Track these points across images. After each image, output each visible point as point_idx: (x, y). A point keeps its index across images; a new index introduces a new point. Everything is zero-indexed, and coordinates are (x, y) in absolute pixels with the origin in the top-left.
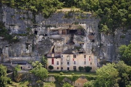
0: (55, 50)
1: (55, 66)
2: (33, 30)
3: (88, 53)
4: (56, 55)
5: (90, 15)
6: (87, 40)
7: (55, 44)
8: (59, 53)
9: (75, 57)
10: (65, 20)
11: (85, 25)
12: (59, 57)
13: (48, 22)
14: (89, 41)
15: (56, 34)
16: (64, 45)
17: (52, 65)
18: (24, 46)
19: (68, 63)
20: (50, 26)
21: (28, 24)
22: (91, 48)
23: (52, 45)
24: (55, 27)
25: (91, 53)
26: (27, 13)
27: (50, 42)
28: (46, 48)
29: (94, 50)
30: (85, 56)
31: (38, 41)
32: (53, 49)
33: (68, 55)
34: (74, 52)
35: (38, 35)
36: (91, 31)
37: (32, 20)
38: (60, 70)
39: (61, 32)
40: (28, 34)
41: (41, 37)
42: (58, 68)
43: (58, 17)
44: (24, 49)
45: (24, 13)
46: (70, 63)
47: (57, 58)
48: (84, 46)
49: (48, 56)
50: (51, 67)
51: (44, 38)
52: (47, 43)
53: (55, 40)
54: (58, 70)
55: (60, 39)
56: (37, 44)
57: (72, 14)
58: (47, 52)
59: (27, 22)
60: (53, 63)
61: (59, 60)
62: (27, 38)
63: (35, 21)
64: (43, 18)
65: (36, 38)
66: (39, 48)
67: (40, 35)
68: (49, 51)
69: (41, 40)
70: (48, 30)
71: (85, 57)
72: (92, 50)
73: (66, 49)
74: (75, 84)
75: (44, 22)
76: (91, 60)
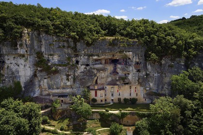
1: (98, 98)
2: (74, 59)
3: (134, 84)
4: (100, 87)
5: (137, 42)
7: (98, 75)
8: (102, 84)
10: (109, 48)
11: (131, 53)
12: (103, 89)
13: (91, 50)
14: (135, 71)
15: (98, 64)
16: (107, 76)
17: (96, 98)
18: (64, 77)
19: (112, 95)
20: (92, 55)
21: (68, 53)
22: (137, 78)
23: (95, 76)
24: (98, 55)
25: (137, 84)
26: (68, 41)
27: (93, 72)
28: (89, 79)
29: (140, 81)
30: (130, 86)
31: (79, 71)
32: (97, 80)
33: (112, 86)
34: (118, 83)
35: (79, 65)
36: (137, 60)
37: (72, 48)
38: (104, 102)
39: (103, 62)
40: (69, 64)
41: (83, 67)
42: (102, 101)
43: (101, 45)
44: (65, 81)
45: (64, 41)
46: (114, 94)
47: (100, 89)
48: (130, 77)
49: (91, 88)
50: (94, 100)
51: (86, 68)
52: (89, 74)
53: (99, 70)
54: (102, 103)
55: (104, 70)
56: (78, 75)
57: (116, 41)
58: (90, 84)
59: (67, 51)
60: (96, 95)
61: (102, 92)
62: (67, 69)
63: (76, 50)
64: (85, 46)
65: (77, 68)
66: (81, 80)
67: (82, 65)
68: (92, 82)
69: (82, 71)
70: (91, 60)
71: (131, 88)
72: (138, 81)
73: (110, 79)
74: (124, 121)
75: (86, 50)
76: (137, 91)
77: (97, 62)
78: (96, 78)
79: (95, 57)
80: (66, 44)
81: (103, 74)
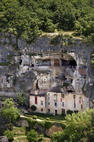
0: (39, 85)
1: (39, 106)
2: (16, 58)
3: (78, 93)
4: (40, 93)
5: (80, 40)
6: (76, 75)
8: (45, 90)
9: (63, 96)
12: (44, 95)
13: (31, 49)
14: (80, 76)
16: (51, 80)
17: (36, 105)
18: (4, 78)
19: (56, 104)
20: (34, 54)
21: (9, 50)
22: (82, 86)
23: (36, 79)
25: (81, 93)
28: (28, 82)
29: (85, 90)
30: (75, 96)
31: (21, 72)
32: (37, 85)
33: (55, 93)
34: (62, 90)
35: (22, 66)
36: (82, 63)
37: (14, 46)
38: (44, 112)
39: (52, 63)
40: (9, 63)
41: (26, 67)
42: (42, 110)
48: (73, 84)
49: (31, 93)
50: (34, 108)
51: (28, 69)
52: (30, 76)
54: (42, 112)
55: (45, 72)
56: (19, 76)
57: (59, 39)
58: (29, 88)
59: (8, 48)
60: (36, 102)
61: (43, 99)
62: (7, 69)
63: (17, 47)
64: (25, 44)
65: (19, 69)
66: (21, 82)
67: (24, 65)
68: (32, 86)
69: (24, 72)
70: (34, 60)
71: (75, 98)
72: (83, 89)
73: (54, 85)
75: (26, 48)
76: (81, 102)
77: (45, 63)
78: (36, 81)
79: (37, 57)
80: (7, 41)
81: (44, 78)
